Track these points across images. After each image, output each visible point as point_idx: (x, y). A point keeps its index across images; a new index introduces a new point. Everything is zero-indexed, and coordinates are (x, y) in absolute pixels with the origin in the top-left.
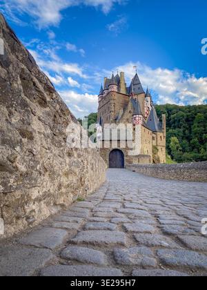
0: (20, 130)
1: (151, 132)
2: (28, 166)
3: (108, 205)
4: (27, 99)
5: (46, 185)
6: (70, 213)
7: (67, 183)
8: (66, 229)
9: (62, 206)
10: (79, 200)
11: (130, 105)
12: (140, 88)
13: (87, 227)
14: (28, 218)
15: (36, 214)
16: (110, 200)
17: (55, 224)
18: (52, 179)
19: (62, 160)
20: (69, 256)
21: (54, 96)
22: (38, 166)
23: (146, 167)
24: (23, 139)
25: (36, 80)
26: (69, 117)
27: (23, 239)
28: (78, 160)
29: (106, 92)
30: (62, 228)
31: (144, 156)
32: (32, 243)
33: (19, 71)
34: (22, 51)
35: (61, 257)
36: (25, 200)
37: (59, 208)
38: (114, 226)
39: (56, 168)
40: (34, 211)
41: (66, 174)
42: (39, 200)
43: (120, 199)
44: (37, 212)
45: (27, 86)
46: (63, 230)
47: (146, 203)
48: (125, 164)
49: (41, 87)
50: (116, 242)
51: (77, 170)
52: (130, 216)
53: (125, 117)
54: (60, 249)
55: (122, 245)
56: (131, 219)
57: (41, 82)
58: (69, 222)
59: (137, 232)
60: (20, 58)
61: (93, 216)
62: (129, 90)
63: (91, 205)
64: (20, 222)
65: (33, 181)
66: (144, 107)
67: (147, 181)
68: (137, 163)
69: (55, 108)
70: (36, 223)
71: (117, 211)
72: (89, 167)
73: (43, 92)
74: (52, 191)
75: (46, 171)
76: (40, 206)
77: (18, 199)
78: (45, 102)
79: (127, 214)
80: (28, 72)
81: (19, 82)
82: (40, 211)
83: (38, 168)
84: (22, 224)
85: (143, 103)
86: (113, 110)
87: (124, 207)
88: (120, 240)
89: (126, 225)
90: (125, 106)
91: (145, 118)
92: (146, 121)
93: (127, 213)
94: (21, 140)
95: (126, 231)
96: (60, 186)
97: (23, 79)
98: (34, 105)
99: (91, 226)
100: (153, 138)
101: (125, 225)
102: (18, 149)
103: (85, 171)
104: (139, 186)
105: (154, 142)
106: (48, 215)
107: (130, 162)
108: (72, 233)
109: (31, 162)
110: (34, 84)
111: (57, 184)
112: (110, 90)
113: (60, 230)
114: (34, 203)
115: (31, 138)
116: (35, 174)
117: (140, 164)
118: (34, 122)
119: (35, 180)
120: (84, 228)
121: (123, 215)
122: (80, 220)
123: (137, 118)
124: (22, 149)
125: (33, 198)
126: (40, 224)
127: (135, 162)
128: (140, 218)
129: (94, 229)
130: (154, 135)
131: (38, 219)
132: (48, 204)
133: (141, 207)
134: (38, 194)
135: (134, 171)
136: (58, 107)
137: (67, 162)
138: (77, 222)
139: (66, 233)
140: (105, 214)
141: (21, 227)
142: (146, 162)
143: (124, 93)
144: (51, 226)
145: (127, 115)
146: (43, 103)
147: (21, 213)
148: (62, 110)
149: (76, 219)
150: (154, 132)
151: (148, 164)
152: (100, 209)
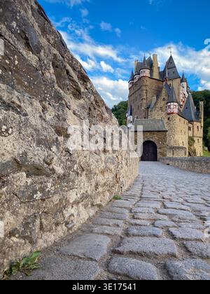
0: (55, 127)
1: (187, 121)
2: (65, 168)
3: (147, 205)
4: (61, 91)
5: (83, 185)
6: (107, 214)
7: (103, 182)
8: (108, 234)
9: (99, 206)
10: (115, 198)
11: (164, 91)
12: (175, 72)
13: (131, 233)
14: (67, 223)
15: (75, 219)
16: (148, 199)
17: (96, 229)
18: (89, 179)
19: (98, 157)
20: (118, 270)
21: (89, 86)
22: (75, 166)
23: (182, 160)
24: (59, 138)
25: (69, 68)
26: (104, 109)
27: (64, 249)
28: (113, 157)
29: (137, 77)
30: (103, 234)
31: (179, 148)
32: (75, 253)
33: (51, 57)
34: (53, 33)
35: (109, 271)
36: (64, 204)
37: (97, 209)
38: (160, 232)
39: (92, 167)
40: (72, 215)
41: (102, 172)
42: (77, 203)
43: (158, 197)
44: (75, 216)
45: (60, 75)
46: (105, 236)
47: (186, 201)
48: (158, 157)
49: (74, 75)
50: (166, 252)
51: (112, 167)
52: (174, 219)
53: (159, 105)
54: (105, 260)
55: (174, 256)
56: (175, 221)
57: (74, 69)
58: (109, 226)
59: (187, 240)
60: (52, 42)
61: (134, 218)
62: (162, 74)
63: (128, 204)
64: (59, 228)
65: (71, 183)
66: (179, 93)
67: (183, 175)
68: (171, 156)
69: (89, 99)
70: (75, 228)
71: (158, 212)
72: (124, 162)
73: (77, 81)
74: (89, 192)
75: (83, 170)
76: (78, 209)
77: (57, 204)
78: (80, 93)
79: (170, 216)
80: (61, 58)
81: (52, 70)
82: (78, 215)
83: (75, 168)
84: (62, 230)
85: (179, 89)
86: (145, 97)
87: (165, 207)
88: (170, 250)
89: (172, 230)
90: (158, 93)
91: (180, 106)
92: (181, 110)
93: (170, 214)
94: (57, 138)
95: (174, 237)
96: (97, 186)
97: (55, 67)
98: (68, 97)
99: (135, 231)
100: (189, 128)
101: (170, 229)
102: (54, 148)
103: (120, 166)
104: (175, 181)
105: (191, 132)
106: (86, 218)
107: (164, 155)
108: (115, 240)
109: (68, 163)
110: (68, 72)
111: (94, 184)
112: (141, 75)
113: (102, 236)
114: (72, 207)
115: (67, 136)
116: (73, 175)
117: (175, 156)
118: (70, 117)
119: (73, 182)
120: (127, 234)
121: (166, 217)
122: (121, 223)
123: (172, 107)
124: (58, 149)
125: (71, 201)
126: (79, 229)
127: (169, 155)
128: (184, 220)
129: (138, 236)
130: (190, 125)
131: (77, 224)
132: (86, 206)
133: (183, 207)
134: (75, 197)
135: (168, 164)
136: (93, 97)
137: (103, 159)
138: (118, 226)
139: (109, 240)
140: (146, 216)
141: (61, 234)
142: (182, 155)
143: (158, 78)
144: (92, 232)
145: (161, 103)
146: (77, 94)
147: (60, 219)
148: (96, 102)
149: (116, 221)
150: (191, 121)
151: (184, 156)
152: (139, 209)
